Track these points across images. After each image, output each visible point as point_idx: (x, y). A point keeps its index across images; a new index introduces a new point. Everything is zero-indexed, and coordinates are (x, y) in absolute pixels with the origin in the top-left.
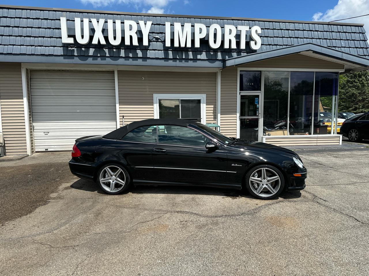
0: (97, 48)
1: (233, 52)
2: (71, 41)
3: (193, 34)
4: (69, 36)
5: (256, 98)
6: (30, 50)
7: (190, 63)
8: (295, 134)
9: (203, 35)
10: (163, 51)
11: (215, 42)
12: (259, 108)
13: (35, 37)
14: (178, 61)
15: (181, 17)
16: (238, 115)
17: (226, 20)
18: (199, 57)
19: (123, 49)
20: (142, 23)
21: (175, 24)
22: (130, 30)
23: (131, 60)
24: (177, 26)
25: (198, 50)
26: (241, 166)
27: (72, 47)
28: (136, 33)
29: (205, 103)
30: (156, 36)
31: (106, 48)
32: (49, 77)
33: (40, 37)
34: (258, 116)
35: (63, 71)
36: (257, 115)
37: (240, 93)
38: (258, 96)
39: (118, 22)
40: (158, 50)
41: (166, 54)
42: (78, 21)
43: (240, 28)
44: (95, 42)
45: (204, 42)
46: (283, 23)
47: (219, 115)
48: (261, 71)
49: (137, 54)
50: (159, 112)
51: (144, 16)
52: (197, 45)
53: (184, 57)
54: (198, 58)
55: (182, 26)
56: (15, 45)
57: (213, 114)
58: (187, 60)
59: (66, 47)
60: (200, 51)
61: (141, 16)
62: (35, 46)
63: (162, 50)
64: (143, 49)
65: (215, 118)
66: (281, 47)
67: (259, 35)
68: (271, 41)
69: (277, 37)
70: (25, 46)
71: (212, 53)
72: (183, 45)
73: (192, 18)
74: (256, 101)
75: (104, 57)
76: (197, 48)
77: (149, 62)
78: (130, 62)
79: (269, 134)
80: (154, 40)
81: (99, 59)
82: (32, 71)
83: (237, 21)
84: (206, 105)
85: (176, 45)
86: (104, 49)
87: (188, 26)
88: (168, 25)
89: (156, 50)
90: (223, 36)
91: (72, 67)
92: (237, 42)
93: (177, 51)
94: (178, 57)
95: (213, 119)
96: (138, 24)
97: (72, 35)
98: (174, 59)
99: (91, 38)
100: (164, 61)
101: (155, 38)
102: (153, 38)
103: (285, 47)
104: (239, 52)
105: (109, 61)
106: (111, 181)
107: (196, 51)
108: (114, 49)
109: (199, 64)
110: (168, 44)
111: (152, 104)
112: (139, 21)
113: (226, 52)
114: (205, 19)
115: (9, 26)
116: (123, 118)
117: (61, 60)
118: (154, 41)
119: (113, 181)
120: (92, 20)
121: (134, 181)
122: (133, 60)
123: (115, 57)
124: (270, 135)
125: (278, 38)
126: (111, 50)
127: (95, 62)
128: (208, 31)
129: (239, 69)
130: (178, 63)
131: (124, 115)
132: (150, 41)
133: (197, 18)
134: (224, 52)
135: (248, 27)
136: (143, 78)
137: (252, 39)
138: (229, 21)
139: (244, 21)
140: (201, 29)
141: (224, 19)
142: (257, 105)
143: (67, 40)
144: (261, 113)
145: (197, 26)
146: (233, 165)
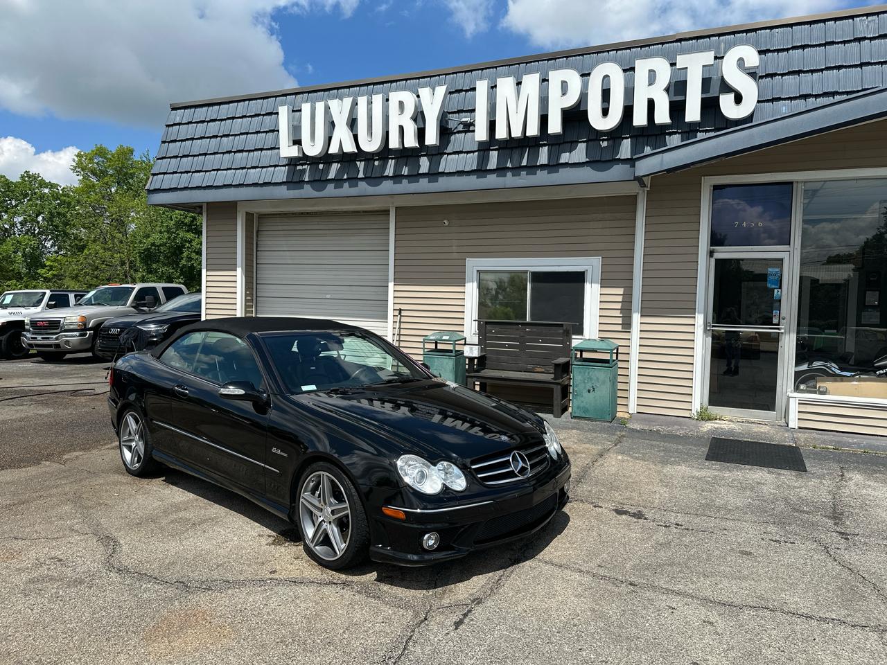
0: (345, 162)
1: (670, 134)
2: (294, 152)
3: (544, 102)
4: (292, 143)
5: (770, 269)
7: (542, 177)
9: (571, 100)
10: (477, 153)
11: (605, 112)
12: (780, 301)
13: (249, 151)
14: (509, 174)
15: (531, 62)
16: (699, 319)
17: (658, 44)
18: (565, 157)
19: (392, 159)
20: (425, 93)
21: (500, 82)
22: (400, 113)
23: (405, 181)
24: (506, 85)
25: (565, 140)
26: (286, 455)
27: (302, 165)
28: (413, 118)
29: (596, 283)
30: (464, 120)
31: (361, 161)
32: (285, 228)
33: (256, 150)
34: (778, 325)
35: (308, 213)
36: (775, 321)
37: (711, 254)
38: (778, 263)
39: (378, 100)
40: (465, 152)
41: (483, 159)
42: (306, 108)
44: (334, 149)
45: (575, 117)
47: (636, 318)
48: (791, 183)
49: (420, 166)
51: (446, 75)
52: (555, 126)
53: (524, 163)
54: (562, 161)
55: (518, 83)
56: (220, 170)
57: (621, 313)
58: (532, 168)
59: (293, 165)
60: (572, 142)
61: (439, 75)
62: (248, 169)
63: (475, 151)
64: (432, 155)
65: (627, 325)
67: (752, 74)
69: (839, 68)
70: (233, 169)
71: (604, 144)
72: (517, 133)
73: (559, 58)
74: (771, 278)
75: (353, 180)
76: (556, 136)
77: (443, 183)
78: (405, 186)
79: (822, 389)
80: (461, 128)
81: (346, 185)
82: (262, 217)
83: (694, 41)
84: (601, 287)
85: (501, 133)
86: (358, 163)
87: (531, 82)
88: (482, 87)
90: (629, 93)
91: (313, 205)
92: (671, 103)
93: (509, 148)
94: (509, 165)
95: (621, 326)
97: (298, 142)
98: (501, 170)
99: (329, 140)
100: (476, 176)
101: (461, 123)
102: (459, 124)
104: (691, 131)
105: (363, 187)
107: (559, 144)
108: (376, 160)
109: (564, 176)
111: (462, 282)
112: (419, 89)
113: (648, 136)
114: (595, 53)
115: (217, 136)
116: (400, 314)
117: (283, 192)
118: (459, 132)
120: (330, 103)
122: (409, 183)
123: (374, 178)
124: (825, 392)
125: (842, 71)
126: (371, 162)
127: (339, 192)
128: (585, 87)
129: (708, 183)
130: (510, 180)
131: (403, 307)
132: (445, 132)
133: (574, 56)
134: (640, 136)
135: (712, 54)
136: (445, 221)
137: (726, 88)
138: (667, 45)
139: (717, 38)
140: (566, 82)
141: (653, 45)
142: (773, 290)
143: (288, 151)
144: (788, 318)
145: (555, 77)
146: (274, 450)
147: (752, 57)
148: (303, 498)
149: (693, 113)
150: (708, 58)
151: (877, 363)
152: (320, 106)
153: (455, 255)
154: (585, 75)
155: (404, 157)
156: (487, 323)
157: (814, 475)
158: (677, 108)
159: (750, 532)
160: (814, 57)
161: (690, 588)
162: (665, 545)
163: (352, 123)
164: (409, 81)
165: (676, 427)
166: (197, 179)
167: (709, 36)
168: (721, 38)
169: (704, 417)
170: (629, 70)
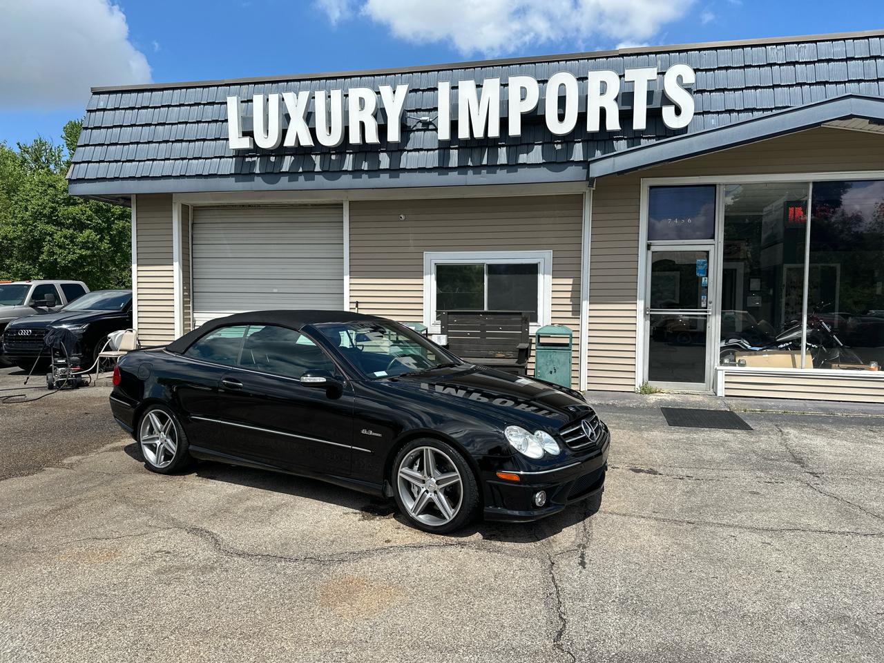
0: (299, 155)
1: (617, 140)
2: (245, 143)
3: (504, 105)
4: (245, 134)
5: (699, 260)
6: (179, 167)
7: (502, 176)
8: (834, 365)
9: (529, 106)
10: (437, 151)
11: (561, 118)
12: (707, 287)
13: (190, 141)
14: (470, 172)
15: (486, 67)
16: (641, 305)
17: (601, 58)
18: (523, 158)
19: (350, 153)
20: (386, 90)
21: (461, 84)
22: (360, 109)
23: (365, 176)
24: (467, 89)
25: (523, 142)
26: (380, 435)
27: (251, 157)
28: (374, 115)
29: (548, 274)
30: (423, 118)
31: (316, 154)
32: (225, 220)
33: (198, 140)
34: (706, 308)
35: (250, 206)
36: (703, 305)
37: (649, 247)
38: (705, 254)
39: (336, 95)
40: (425, 150)
41: (444, 157)
42: (258, 100)
43: (630, 75)
44: (289, 142)
45: (533, 120)
46: (779, 47)
47: (585, 305)
48: (714, 186)
49: (379, 162)
51: (402, 74)
52: (515, 129)
53: (485, 162)
54: (520, 161)
55: (479, 86)
56: (156, 160)
57: (571, 301)
58: (493, 167)
59: (241, 156)
60: (528, 144)
61: (395, 74)
62: (189, 159)
63: (436, 149)
64: (392, 151)
65: (577, 311)
66: (769, 113)
67: (687, 88)
69: (756, 88)
70: (172, 159)
71: (559, 147)
72: (479, 134)
73: (513, 65)
74: (700, 268)
75: (310, 174)
76: (515, 138)
77: (404, 179)
78: (365, 181)
79: (741, 362)
80: (420, 126)
81: (301, 178)
82: (197, 209)
83: (634, 57)
84: (553, 278)
85: (463, 133)
86: (313, 157)
87: (492, 87)
88: (444, 88)
89: (422, 150)
90: (583, 101)
91: (259, 198)
93: (469, 148)
94: (470, 163)
95: (571, 313)
96: (377, 93)
97: (248, 134)
98: (462, 168)
99: (284, 133)
100: (437, 173)
101: (420, 121)
102: (418, 123)
104: (636, 138)
105: (320, 181)
107: (516, 146)
108: (333, 154)
109: (522, 175)
111: (420, 274)
112: (380, 87)
113: (598, 141)
114: (546, 62)
115: (150, 125)
116: (357, 306)
117: (231, 184)
118: (418, 130)
119: (161, 444)
120: (285, 95)
122: (369, 178)
123: (332, 172)
125: (758, 90)
126: (328, 156)
127: (294, 185)
129: (646, 183)
130: (470, 178)
131: (359, 300)
132: (405, 130)
133: (527, 63)
134: (591, 140)
135: (655, 70)
136: (401, 216)
137: (667, 101)
138: (611, 59)
139: (654, 55)
140: (525, 88)
141: (599, 58)
142: (701, 278)
143: (238, 142)
144: (714, 302)
145: (515, 83)
146: (364, 432)
147: (690, 77)
148: (401, 472)
149: (639, 122)
150: (652, 73)
151: (778, 338)
152: (274, 99)
153: (412, 249)
154: (543, 82)
155: (363, 152)
156: (449, 313)
157: (760, 433)
158: (626, 117)
159: (745, 478)
160: (735, 78)
161: (735, 521)
162: (691, 493)
163: (309, 117)
164: (363, 78)
165: (627, 401)
166: (129, 169)
167: (648, 54)
168: (658, 56)
169: (646, 391)
170: (582, 79)
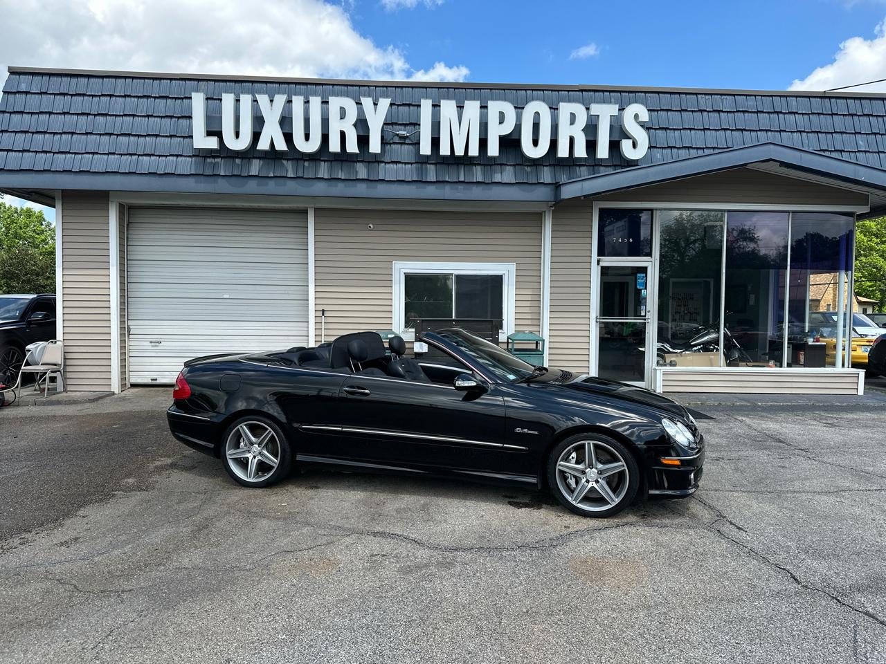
0: (269, 159)
1: (580, 166)
2: (212, 143)
3: (484, 127)
4: (210, 133)
5: (638, 275)
6: (126, 163)
7: (477, 192)
8: (740, 364)
9: (507, 129)
10: (414, 165)
11: (535, 143)
12: (646, 298)
13: (139, 136)
14: (447, 187)
16: (593, 313)
17: (564, 91)
18: (497, 177)
19: (325, 161)
20: (367, 102)
21: (444, 103)
22: (341, 118)
23: (341, 185)
24: (448, 108)
25: (500, 162)
26: (536, 433)
27: (214, 157)
28: (355, 125)
29: (511, 285)
30: (401, 132)
31: (288, 160)
33: (149, 135)
34: (645, 316)
36: (643, 314)
37: (599, 261)
38: (644, 270)
39: (315, 102)
40: (403, 163)
41: (422, 171)
42: (228, 100)
43: (596, 109)
44: (263, 145)
45: (510, 143)
46: (707, 97)
47: (547, 314)
48: (651, 210)
49: (357, 171)
50: (406, 303)
51: (376, 87)
52: (493, 150)
53: (462, 178)
54: (496, 180)
55: (460, 107)
56: (97, 153)
57: (531, 310)
58: (469, 184)
59: (202, 156)
60: (501, 165)
61: (369, 86)
62: (139, 155)
63: (413, 163)
64: (369, 162)
65: (537, 319)
66: (700, 153)
67: (643, 125)
68: (674, 138)
69: (691, 129)
70: (117, 154)
71: (528, 169)
72: (459, 151)
73: (483, 89)
74: (640, 281)
75: (282, 179)
76: (493, 158)
77: (382, 190)
78: (340, 189)
79: (673, 363)
80: (396, 139)
81: (272, 183)
83: (592, 93)
84: (516, 288)
85: (445, 150)
87: (472, 108)
88: (426, 105)
89: (399, 162)
90: (554, 129)
91: (216, 201)
92: (587, 142)
93: (446, 164)
94: (447, 179)
95: (532, 321)
96: (359, 103)
97: (217, 133)
98: (440, 183)
99: (256, 136)
100: (416, 186)
101: (398, 135)
102: (394, 137)
103: (711, 151)
104: (596, 165)
105: (293, 187)
106: (250, 456)
107: (491, 165)
108: (307, 160)
110: (426, 149)
111: (389, 283)
112: (362, 99)
113: (563, 166)
114: (514, 90)
115: (88, 114)
116: (323, 314)
117: (190, 184)
118: (394, 143)
119: (254, 457)
120: (258, 97)
121: (300, 458)
122: (346, 186)
123: (307, 179)
124: (675, 365)
125: (693, 132)
126: (300, 162)
127: (263, 189)
128: (519, 118)
129: (597, 206)
130: (448, 192)
131: (326, 308)
132: (384, 142)
133: (497, 89)
134: (557, 165)
135: (617, 107)
136: (371, 225)
137: (627, 136)
138: (572, 93)
139: (608, 94)
140: (503, 113)
141: (562, 91)
142: (641, 290)
143: (204, 142)
144: (652, 312)
145: (494, 107)
146: (518, 430)
147: (645, 116)
148: (560, 465)
149: (603, 152)
150: (613, 109)
151: (692, 342)
152: (246, 100)
153: (380, 259)
154: (519, 108)
156: (424, 321)
157: (721, 421)
158: (592, 146)
163: (285, 122)
167: (603, 91)
168: (611, 94)
170: (554, 109)
